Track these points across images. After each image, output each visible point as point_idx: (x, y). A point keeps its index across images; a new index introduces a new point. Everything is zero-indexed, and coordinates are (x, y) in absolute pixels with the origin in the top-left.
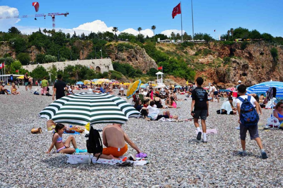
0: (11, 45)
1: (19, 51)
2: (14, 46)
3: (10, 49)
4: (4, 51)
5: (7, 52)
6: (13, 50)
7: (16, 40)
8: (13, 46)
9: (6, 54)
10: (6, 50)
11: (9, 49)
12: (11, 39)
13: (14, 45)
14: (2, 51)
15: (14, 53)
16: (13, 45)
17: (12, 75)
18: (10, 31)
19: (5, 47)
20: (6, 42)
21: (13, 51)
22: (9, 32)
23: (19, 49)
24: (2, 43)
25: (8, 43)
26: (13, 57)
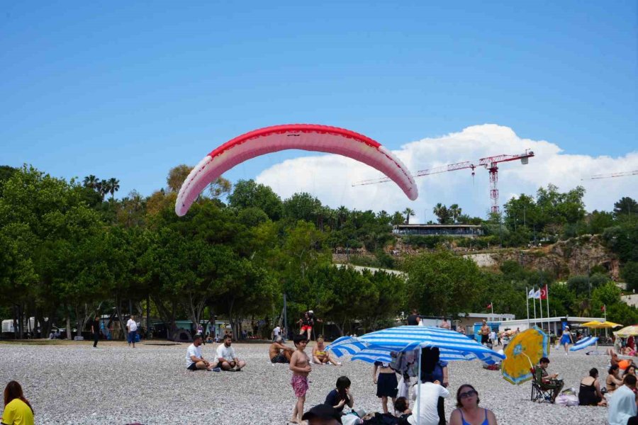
0: (608, 245)
1: (629, 257)
2: (616, 245)
3: (606, 252)
4: (592, 258)
5: (598, 262)
6: (614, 254)
7: (621, 231)
8: (613, 245)
9: (596, 266)
10: (595, 256)
11: (602, 254)
12: (609, 228)
13: (616, 241)
14: (587, 259)
15: (617, 262)
16: (612, 243)
17: (566, 319)
18: (619, 209)
19: (594, 249)
20: (595, 235)
21: (614, 259)
22: (615, 210)
23: (630, 253)
24: (587, 239)
25: (599, 237)
26: (614, 274)
